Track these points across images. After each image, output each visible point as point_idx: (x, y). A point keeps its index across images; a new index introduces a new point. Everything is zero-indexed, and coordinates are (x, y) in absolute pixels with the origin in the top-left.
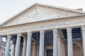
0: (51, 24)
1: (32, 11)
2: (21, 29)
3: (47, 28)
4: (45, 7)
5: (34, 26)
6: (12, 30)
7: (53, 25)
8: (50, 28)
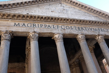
0: (92, 29)
1: (55, 5)
2: (40, 26)
3: (89, 32)
4: (77, 5)
5: (65, 26)
6: (17, 23)
7: (95, 30)
8: (93, 34)
